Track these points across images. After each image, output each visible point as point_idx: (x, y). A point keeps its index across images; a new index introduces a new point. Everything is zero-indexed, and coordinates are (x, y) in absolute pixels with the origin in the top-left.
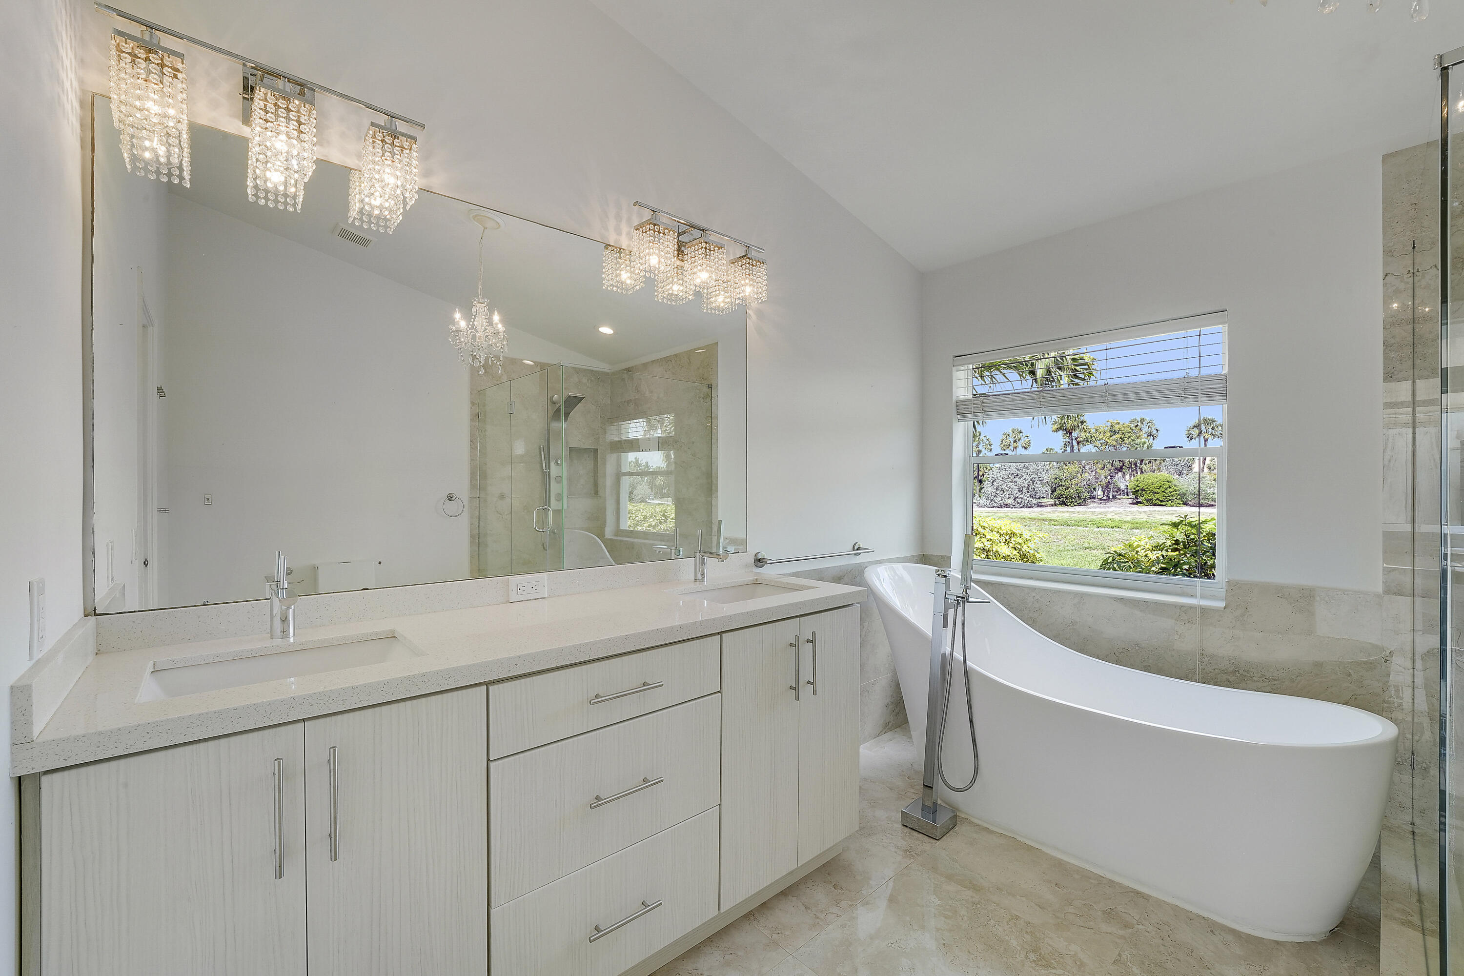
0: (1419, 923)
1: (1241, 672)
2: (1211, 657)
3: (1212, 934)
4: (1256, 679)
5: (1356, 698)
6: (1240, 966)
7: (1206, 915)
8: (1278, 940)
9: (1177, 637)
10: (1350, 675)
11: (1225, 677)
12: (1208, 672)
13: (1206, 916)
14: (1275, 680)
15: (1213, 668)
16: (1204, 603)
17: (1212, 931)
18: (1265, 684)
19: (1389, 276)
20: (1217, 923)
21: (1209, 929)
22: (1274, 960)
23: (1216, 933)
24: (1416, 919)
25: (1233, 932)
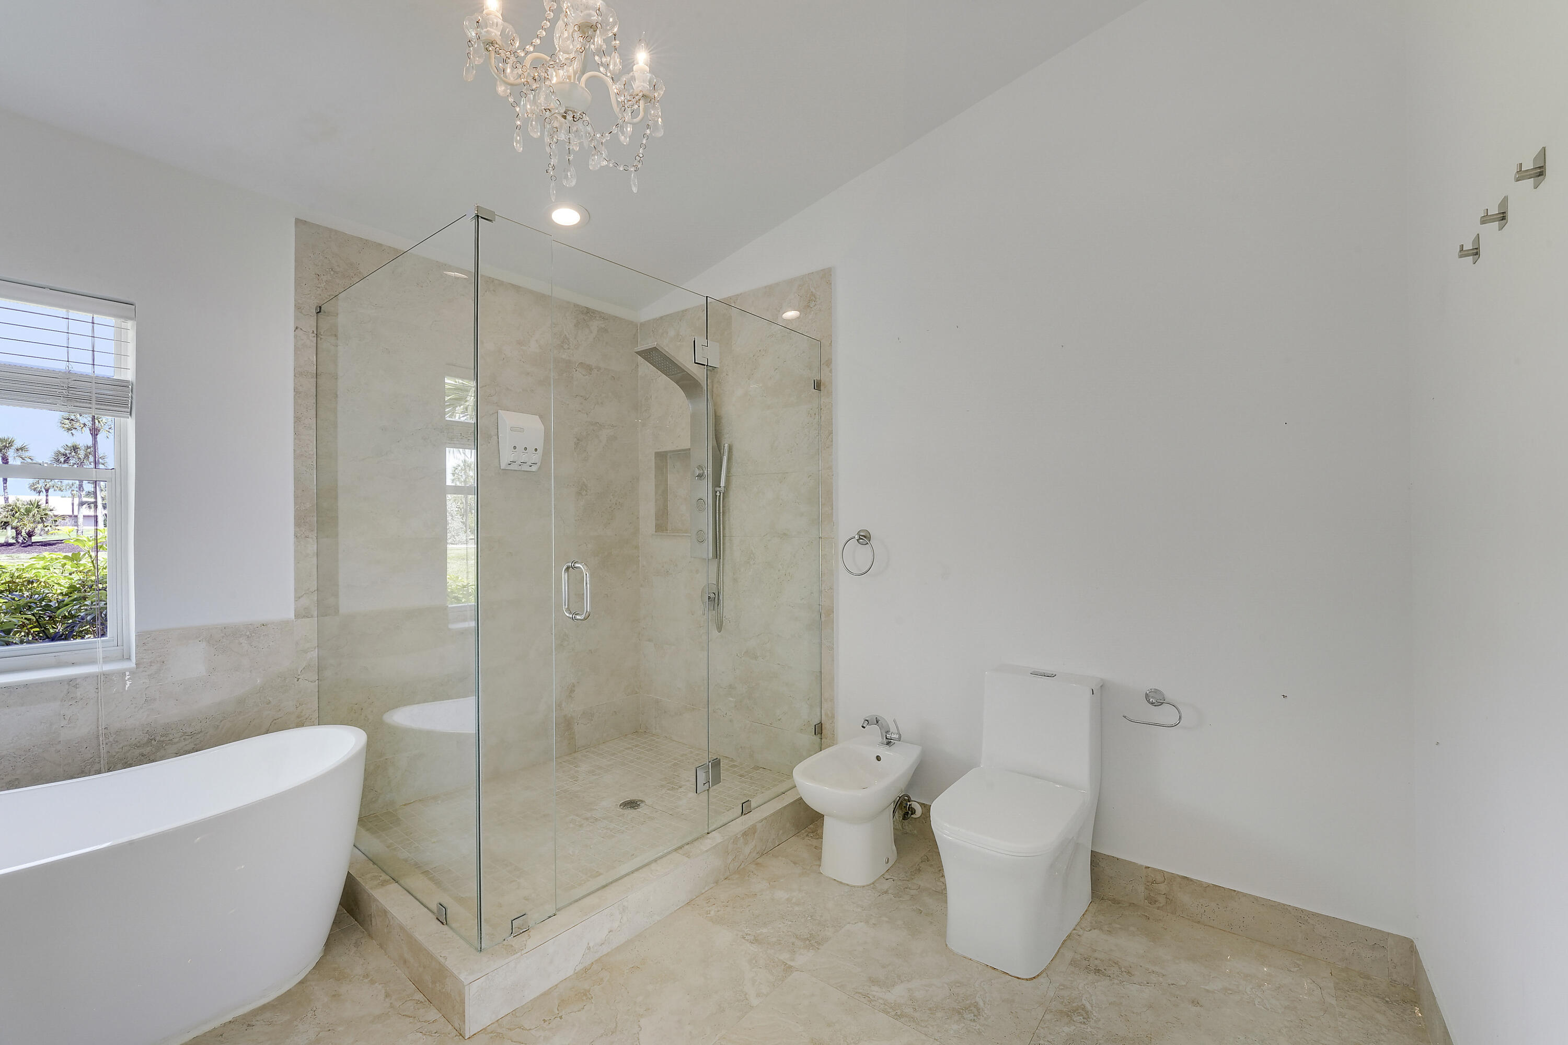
0: (388, 878)
1: (157, 739)
2: (118, 733)
3: (252, 1027)
4: (176, 740)
5: (275, 723)
6: (297, 1028)
7: (229, 1018)
8: (299, 980)
9: (63, 723)
10: (270, 702)
11: (137, 752)
12: (114, 754)
13: (231, 1019)
14: (199, 733)
15: (121, 746)
16: (107, 668)
17: (249, 1025)
18: (187, 742)
19: (299, 329)
20: (245, 1015)
21: (245, 1026)
22: (312, 998)
23: (253, 1023)
24: (384, 877)
25: (264, 1008)
